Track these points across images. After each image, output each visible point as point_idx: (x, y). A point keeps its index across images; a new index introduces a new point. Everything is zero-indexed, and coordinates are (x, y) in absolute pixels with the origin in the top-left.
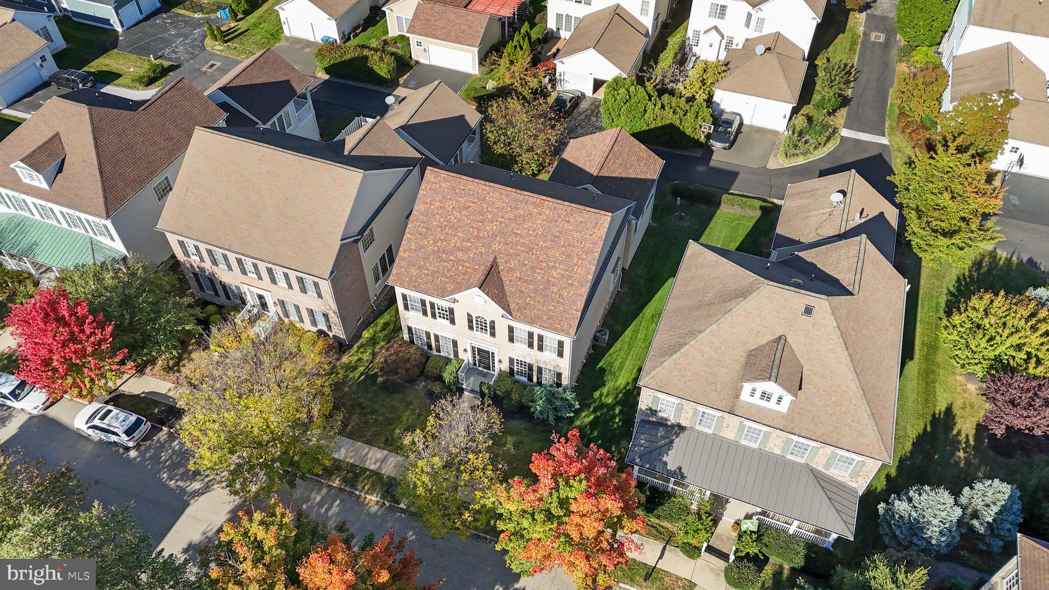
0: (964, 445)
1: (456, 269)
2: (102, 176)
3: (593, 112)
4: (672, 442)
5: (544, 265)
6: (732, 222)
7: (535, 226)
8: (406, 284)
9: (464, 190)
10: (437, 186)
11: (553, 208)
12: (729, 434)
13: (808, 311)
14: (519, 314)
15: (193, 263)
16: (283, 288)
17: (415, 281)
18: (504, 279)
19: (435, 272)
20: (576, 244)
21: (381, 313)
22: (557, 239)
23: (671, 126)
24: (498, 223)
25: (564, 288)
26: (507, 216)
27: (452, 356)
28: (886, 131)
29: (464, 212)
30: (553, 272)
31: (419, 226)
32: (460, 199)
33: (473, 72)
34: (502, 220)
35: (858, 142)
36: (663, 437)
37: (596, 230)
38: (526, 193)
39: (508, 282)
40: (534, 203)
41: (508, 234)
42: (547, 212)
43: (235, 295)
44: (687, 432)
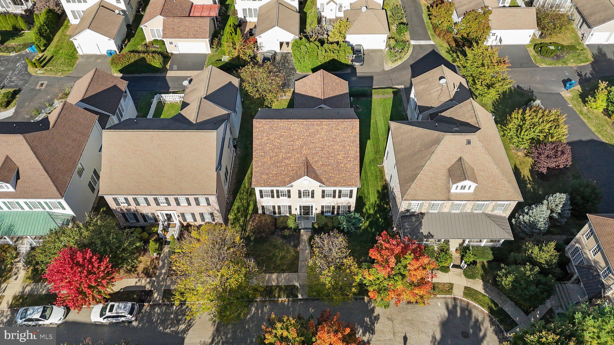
0: (528, 181)
1: (287, 169)
2: (48, 174)
3: (284, 61)
4: (421, 222)
5: (333, 154)
6: (382, 103)
7: (321, 136)
8: (263, 185)
9: (277, 127)
10: (262, 128)
11: (328, 124)
12: (446, 210)
13: (469, 142)
14: (328, 183)
15: (123, 208)
16: (185, 206)
17: (267, 182)
18: (314, 167)
19: (276, 174)
20: (346, 140)
21: (232, 203)
22: (335, 140)
23: (334, 60)
24: (302, 140)
25: (347, 163)
26: (305, 134)
27: (288, 215)
28: (430, 37)
29: (281, 139)
30: (338, 157)
31: (260, 152)
32: (277, 132)
33: (207, 53)
34: (303, 137)
35: (420, 46)
36: (416, 221)
37: (354, 130)
38: (311, 120)
39: (317, 168)
40: (317, 124)
41: (309, 144)
42: (326, 127)
43: (151, 219)
44: (426, 215)
